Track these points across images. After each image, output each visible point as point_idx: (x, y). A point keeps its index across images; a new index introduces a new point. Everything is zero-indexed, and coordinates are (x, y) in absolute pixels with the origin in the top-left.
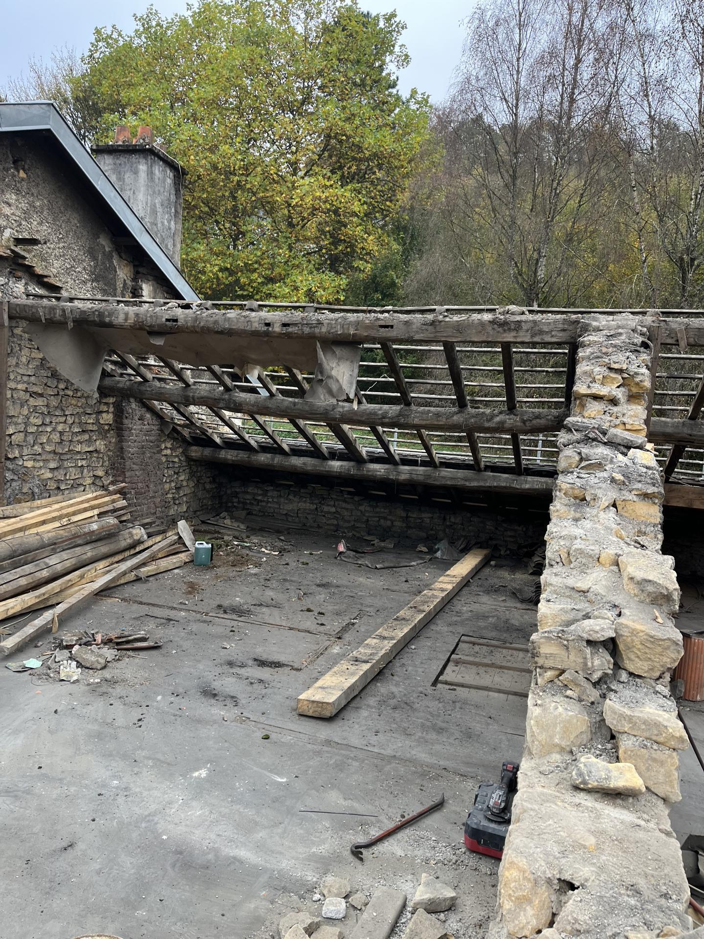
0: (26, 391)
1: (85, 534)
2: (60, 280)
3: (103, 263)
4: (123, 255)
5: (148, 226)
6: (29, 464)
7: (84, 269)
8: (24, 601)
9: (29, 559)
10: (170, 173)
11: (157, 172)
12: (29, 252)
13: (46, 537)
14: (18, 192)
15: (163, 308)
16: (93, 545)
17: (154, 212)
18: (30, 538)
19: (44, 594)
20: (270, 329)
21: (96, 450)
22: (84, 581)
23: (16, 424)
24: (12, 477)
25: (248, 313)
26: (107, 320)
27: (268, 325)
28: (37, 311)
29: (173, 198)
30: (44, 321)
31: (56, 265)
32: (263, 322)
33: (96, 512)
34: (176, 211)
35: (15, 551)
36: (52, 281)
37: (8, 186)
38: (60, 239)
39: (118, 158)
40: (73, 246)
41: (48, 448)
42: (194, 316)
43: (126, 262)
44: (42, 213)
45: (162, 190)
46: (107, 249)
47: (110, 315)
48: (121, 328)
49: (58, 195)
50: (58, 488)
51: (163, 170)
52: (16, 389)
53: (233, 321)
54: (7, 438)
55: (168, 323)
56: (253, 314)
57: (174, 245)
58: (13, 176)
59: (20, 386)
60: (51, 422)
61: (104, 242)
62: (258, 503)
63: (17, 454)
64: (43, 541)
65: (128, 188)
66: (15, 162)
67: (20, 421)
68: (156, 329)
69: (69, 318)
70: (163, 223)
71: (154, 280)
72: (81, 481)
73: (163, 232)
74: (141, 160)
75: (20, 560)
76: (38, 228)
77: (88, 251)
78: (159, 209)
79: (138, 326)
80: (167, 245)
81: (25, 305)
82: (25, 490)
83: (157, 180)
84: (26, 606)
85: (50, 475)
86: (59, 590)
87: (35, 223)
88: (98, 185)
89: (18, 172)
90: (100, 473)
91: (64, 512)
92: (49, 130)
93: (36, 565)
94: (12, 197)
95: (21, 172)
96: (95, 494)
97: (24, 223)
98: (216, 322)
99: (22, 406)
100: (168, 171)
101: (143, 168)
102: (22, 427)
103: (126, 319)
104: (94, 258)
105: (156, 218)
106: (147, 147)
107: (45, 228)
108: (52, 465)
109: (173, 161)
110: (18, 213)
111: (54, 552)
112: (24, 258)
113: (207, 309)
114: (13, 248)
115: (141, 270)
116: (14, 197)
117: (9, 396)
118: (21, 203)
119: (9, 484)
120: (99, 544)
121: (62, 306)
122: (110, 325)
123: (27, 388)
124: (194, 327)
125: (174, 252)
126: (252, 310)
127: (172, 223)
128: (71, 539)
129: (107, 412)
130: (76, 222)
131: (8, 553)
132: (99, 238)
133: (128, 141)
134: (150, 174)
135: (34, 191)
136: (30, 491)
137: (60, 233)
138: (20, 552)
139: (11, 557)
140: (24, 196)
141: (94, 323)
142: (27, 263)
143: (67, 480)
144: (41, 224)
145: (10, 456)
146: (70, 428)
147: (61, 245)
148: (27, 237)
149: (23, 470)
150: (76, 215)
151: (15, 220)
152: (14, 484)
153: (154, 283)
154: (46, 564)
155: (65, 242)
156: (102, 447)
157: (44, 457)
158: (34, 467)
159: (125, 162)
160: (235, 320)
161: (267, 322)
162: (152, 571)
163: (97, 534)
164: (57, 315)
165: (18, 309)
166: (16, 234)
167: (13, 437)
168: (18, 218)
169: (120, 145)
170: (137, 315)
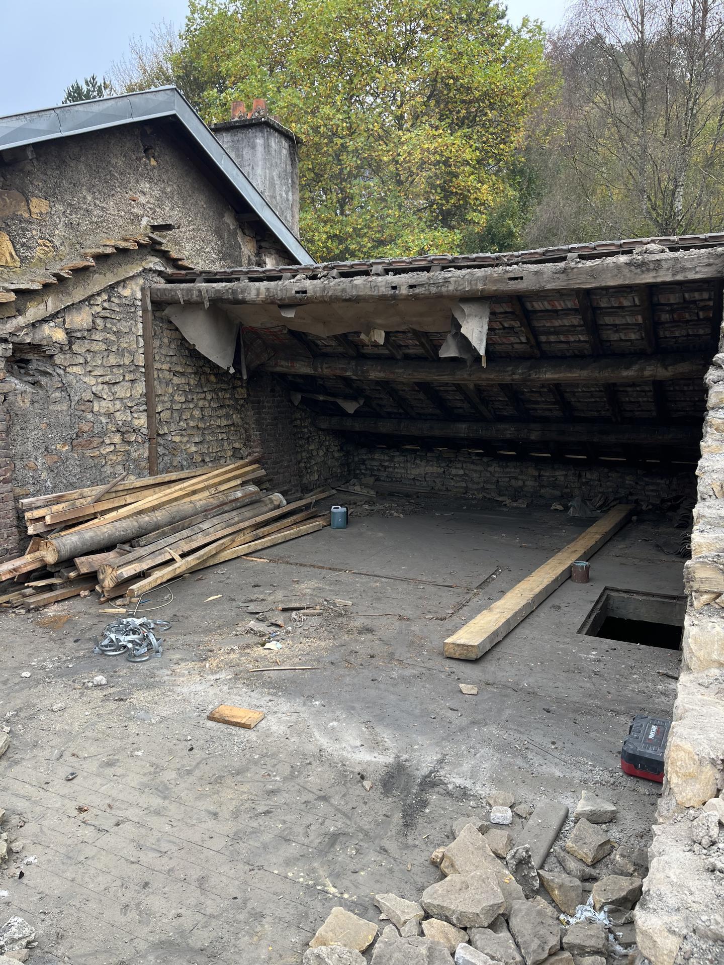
0: (170, 371)
1: (231, 501)
2: (192, 262)
3: (229, 241)
4: (247, 232)
5: (268, 200)
6: (177, 439)
7: (213, 249)
8: (187, 562)
9: (186, 525)
10: (285, 144)
11: (273, 144)
12: (164, 237)
13: (198, 504)
14: (151, 180)
15: (292, 281)
16: (239, 511)
17: (272, 185)
18: (185, 506)
19: (203, 556)
20: (397, 292)
21: (233, 424)
22: (235, 544)
23: (163, 402)
24: (163, 452)
25: (374, 277)
26: (240, 296)
27: (394, 288)
28: (176, 293)
29: (289, 168)
30: (182, 303)
31: (188, 248)
32: (390, 285)
33: (239, 482)
34: (293, 181)
35: (174, 518)
36: (185, 263)
37: (141, 175)
38: (189, 222)
39: (235, 135)
40: (202, 227)
41: (192, 424)
42: (322, 286)
43: (249, 238)
44: (172, 198)
45: (279, 162)
46: (232, 227)
47: (243, 292)
48: (253, 303)
49: (186, 179)
50: (203, 461)
51: (278, 142)
52: (161, 369)
53: (360, 288)
54: (157, 415)
55: (297, 295)
56: (380, 279)
57: (293, 216)
58: (146, 165)
59: (165, 367)
60: (193, 399)
61: (229, 220)
62: (385, 468)
63: (166, 431)
64: (196, 509)
65: (247, 163)
66: (146, 151)
67: (166, 399)
68: (287, 301)
69: (205, 298)
70: (281, 195)
71: (277, 253)
72: (223, 453)
73: (282, 204)
74: (257, 134)
75: (179, 525)
76: (171, 213)
77: (215, 231)
78: (277, 182)
79: (269, 300)
80: (286, 217)
81: (165, 289)
82: (175, 464)
83: (273, 153)
84: (189, 566)
85: (194, 449)
86: (214, 552)
87: (168, 209)
88: (221, 165)
89: (150, 161)
90: (237, 445)
91: (211, 482)
92: (174, 116)
93: (191, 530)
94: (145, 186)
95: (152, 159)
96: (236, 465)
97: (158, 210)
98: (343, 290)
99: (167, 385)
100: (284, 142)
101: (260, 141)
102: (168, 405)
103: (258, 295)
104: (221, 237)
105: (274, 190)
106: (263, 119)
107: (176, 212)
108: (197, 440)
109: (287, 131)
110: (152, 201)
111: (206, 518)
112: (160, 244)
113: (334, 278)
114: (150, 235)
115: (263, 244)
116: (148, 186)
117: (156, 376)
118: (153, 191)
119: (161, 458)
120: (243, 510)
121: (198, 287)
122: (243, 302)
123: (170, 368)
124: (322, 296)
125: (293, 224)
126: (378, 275)
127: (290, 194)
128: (219, 506)
129: (242, 387)
130: (203, 203)
131: (169, 520)
132: (224, 216)
133: (244, 116)
134: (267, 146)
135: (164, 177)
136: (180, 465)
137: (190, 216)
138: (178, 518)
139: (171, 523)
140: (156, 184)
141: (229, 301)
142: (163, 248)
143: (210, 453)
144: (172, 209)
145: (160, 432)
146: (209, 404)
147: (191, 228)
148: (162, 223)
149: (173, 445)
150: (202, 197)
151: (150, 208)
152: (166, 458)
153: (277, 256)
154: (200, 528)
155: (195, 225)
156: (239, 420)
157: (189, 432)
158: (181, 442)
159: (242, 138)
160: (362, 286)
161: (394, 285)
162: (294, 534)
163: (240, 502)
164: (194, 296)
165: (159, 294)
166: (152, 221)
167: (162, 414)
168: (152, 206)
169: (236, 122)
170: (268, 289)
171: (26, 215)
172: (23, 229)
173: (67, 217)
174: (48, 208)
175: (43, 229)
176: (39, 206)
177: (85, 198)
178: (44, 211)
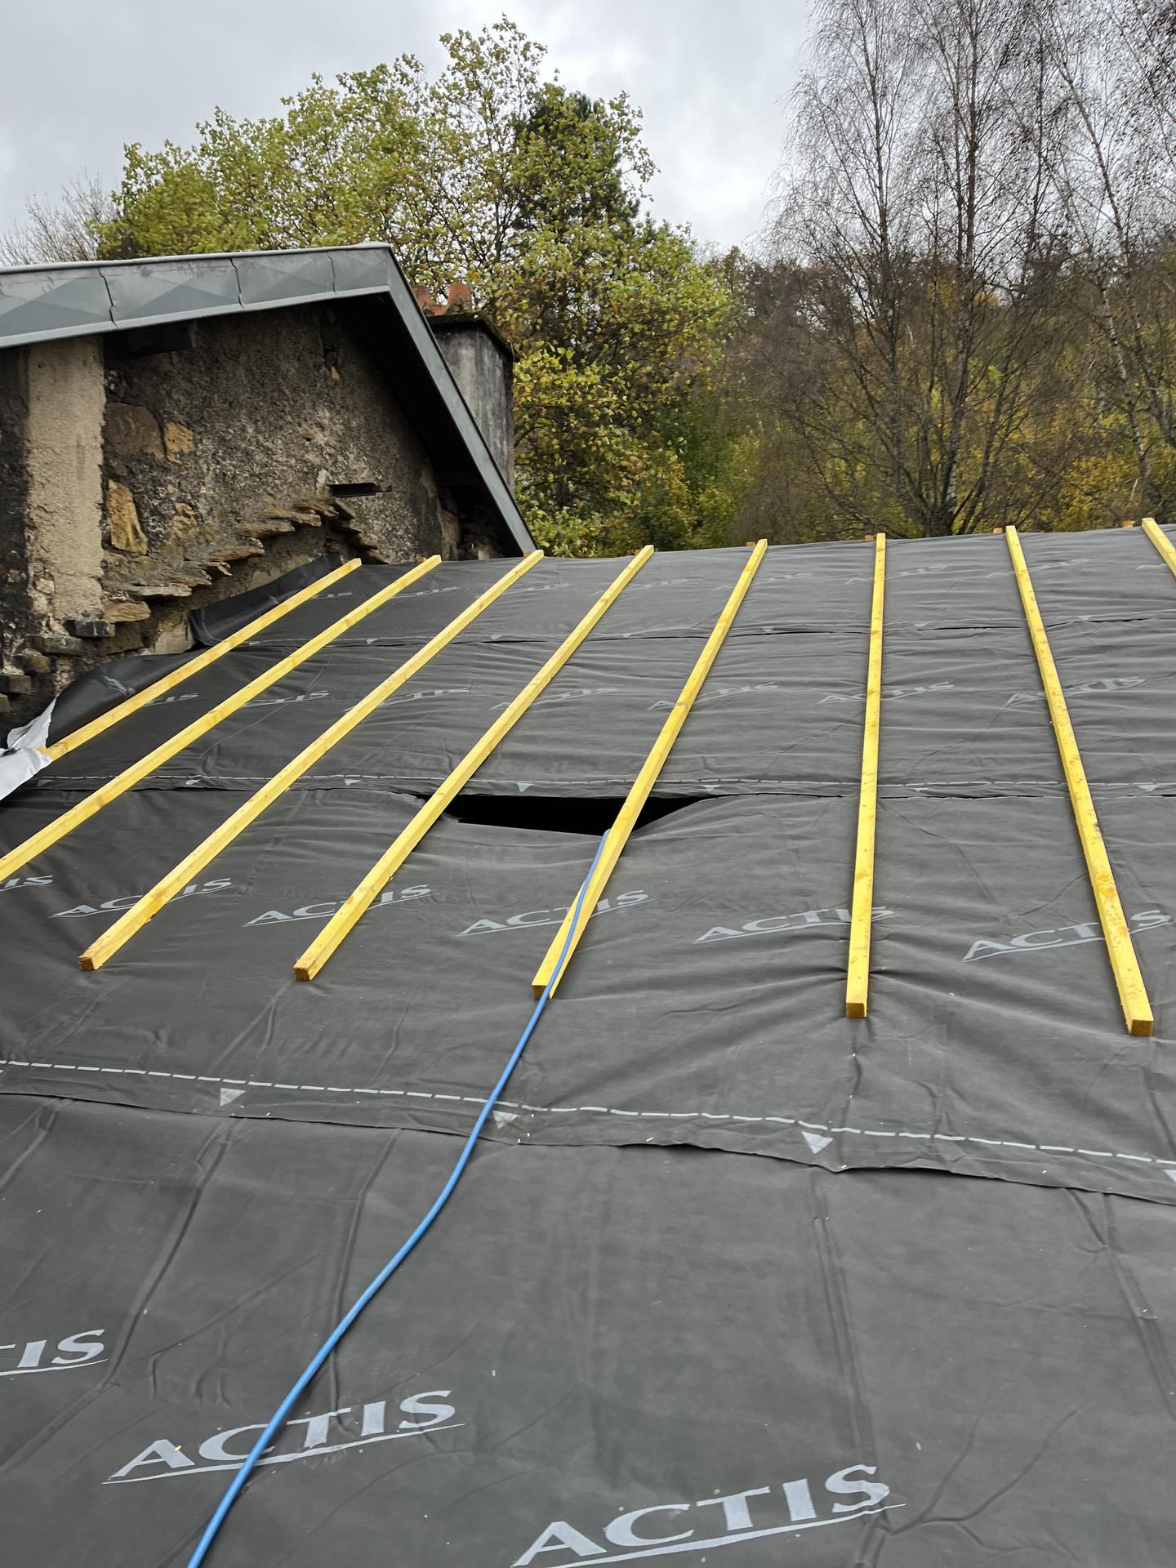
3: (427, 519)
4: (450, 503)
7: (407, 531)
10: (499, 362)
11: (486, 359)
14: (332, 405)
31: (376, 528)
34: (509, 423)
37: (319, 395)
43: (450, 515)
44: (358, 438)
45: (492, 390)
46: (430, 495)
49: (375, 407)
51: (492, 354)
58: (326, 378)
61: (426, 482)
66: (326, 354)
70: (495, 443)
71: (490, 542)
74: (462, 341)
77: (410, 500)
83: (487, 372)
87: (352, 457)
89: (331, 371)
92: (387, 295)
94: (324, 415)
95: (333, 369)
97: (340, 458)
101: (467, 353)
104: (416, 512)
107: (363, 464)
109: (504, 340)
110: (333, 442)
112: (349, 518)
114: (334, 501)
115: (470, 526)
116: (327, 414)
118: (335, 424)
127: (505, 443)
130: (396, 451)
132: (420, 476)
134: (479, 362)
135: (349, 402)
140: (338, 413)
142: (352, 527)
144: (358, 458)
148: (345, 482)
150: (395, 440)
151: (330, 455)
153: (490, 547)
166: (331, 478)
168: (332, 451)
171: (160, 456)
172: (156, 482)
173: (218, 463)
174: (191, 444)
175: (184, 483)
176: (179, 439)
177: (244, 430)
178: (186, 451)
